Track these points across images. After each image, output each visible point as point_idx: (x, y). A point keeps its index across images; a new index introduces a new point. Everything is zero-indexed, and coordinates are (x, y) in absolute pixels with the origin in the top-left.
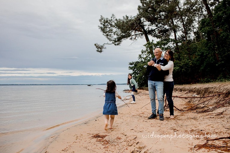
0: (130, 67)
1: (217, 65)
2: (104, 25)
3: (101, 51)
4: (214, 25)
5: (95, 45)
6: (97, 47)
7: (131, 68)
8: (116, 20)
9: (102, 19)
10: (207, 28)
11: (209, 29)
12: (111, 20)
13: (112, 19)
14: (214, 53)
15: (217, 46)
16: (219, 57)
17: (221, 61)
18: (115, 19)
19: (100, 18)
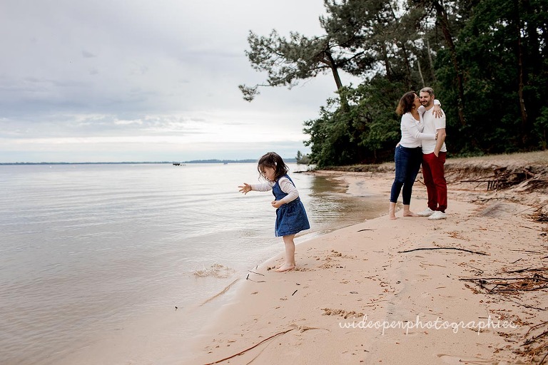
0: (305, 130)
1: (460, 130)
2: (255, 49)
3: (251, 99)
4: (458, 65)
5: (241, 87)
6: (244, 91)
7: (308, 132)
8: (280, 39)
9: (252, 37)
10: (446, 69)
11: (448, 70)
12: (270, 40)
13: (272, 37)
14: (457, 111)
15: (460, 100)
16: (464, 118)
17: (467, 123)
18: (277, 37)
19: (248, 35)
